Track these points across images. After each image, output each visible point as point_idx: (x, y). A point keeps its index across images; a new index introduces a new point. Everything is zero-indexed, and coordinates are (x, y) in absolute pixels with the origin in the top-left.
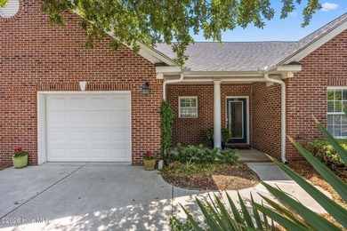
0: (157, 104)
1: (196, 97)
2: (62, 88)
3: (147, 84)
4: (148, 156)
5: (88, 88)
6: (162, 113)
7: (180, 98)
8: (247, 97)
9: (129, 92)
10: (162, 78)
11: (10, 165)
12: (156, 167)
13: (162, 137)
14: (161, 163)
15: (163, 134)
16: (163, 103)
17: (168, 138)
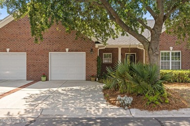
0: (96, 57)
1: (111, 53)
2: (59, 51)
3: (92, 50)
4: (93, 76)
5: (69, 51)
6: (97, 61)
7: (104, 54)
8: (135, 54)
9: (85, 53)
10: (98, 47)
11: (41, 80)
12: (96, 80)
13: (97, 70)
14: (97, 79)
15: (98, 69)
16: (98, 57)
17: (100, 70)
